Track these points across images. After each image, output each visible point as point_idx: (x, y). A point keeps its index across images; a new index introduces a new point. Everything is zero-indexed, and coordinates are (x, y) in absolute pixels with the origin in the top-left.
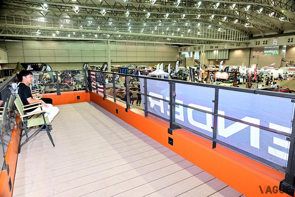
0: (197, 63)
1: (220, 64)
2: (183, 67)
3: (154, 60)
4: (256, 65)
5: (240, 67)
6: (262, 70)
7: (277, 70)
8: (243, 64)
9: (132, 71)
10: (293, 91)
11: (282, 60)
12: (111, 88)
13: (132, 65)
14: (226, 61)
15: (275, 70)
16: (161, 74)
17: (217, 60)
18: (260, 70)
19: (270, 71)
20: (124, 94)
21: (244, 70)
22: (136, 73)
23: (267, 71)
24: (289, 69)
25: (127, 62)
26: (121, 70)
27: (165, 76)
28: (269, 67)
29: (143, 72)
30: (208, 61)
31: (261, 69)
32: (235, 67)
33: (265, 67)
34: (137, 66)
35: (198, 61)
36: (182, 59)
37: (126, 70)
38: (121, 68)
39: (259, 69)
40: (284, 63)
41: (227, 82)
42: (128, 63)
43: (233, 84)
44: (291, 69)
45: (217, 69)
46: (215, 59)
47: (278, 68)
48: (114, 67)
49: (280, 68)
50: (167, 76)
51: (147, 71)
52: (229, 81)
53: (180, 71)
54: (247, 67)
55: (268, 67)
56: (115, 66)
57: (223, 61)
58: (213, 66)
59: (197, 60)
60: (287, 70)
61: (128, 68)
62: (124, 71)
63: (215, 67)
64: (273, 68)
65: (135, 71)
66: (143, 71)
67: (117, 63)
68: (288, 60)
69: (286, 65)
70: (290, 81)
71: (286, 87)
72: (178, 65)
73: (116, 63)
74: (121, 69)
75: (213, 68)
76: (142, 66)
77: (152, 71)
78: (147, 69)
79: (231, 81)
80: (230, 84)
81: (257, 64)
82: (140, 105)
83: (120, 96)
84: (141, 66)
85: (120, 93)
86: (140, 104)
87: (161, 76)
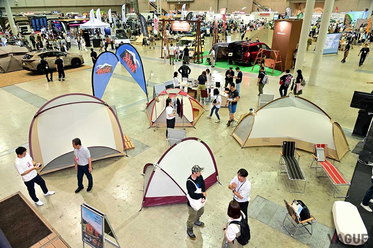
0: (154, 7)
1: (182, 9)
2: (134, 14)
3: (91, 3)
4: (225, 9)
5: (208, 12)
6: (232, 16)
7: (248, 15)
8: (211, 8)
9: (52, 22)
10: (263, 43)
11: (253, 2)
12: (11, 54)
13: (55, 13)
14: (190, 4)
15: (246, 15)
16: (101, 26)
17: (179, 3)
18: (230, 17)
19: (240, 18)
20: (34, 64)
21: (211, 16)
22: (59, 26)
23: (237, 17)
24: (261, 14)
25: (45, 7)
26: (33, 21)
27: (106, 29)
28: (240, 12)
29: (70, 24)
30: (169, 5)
31: (231, 14)
32: (201, 13)
33: (236, 12)
34: (63, 14)
35: (154, 5)
36: (132, 1)
37: (43, 21)
38: (34, 16)
39: (229, 15)
40: (256, 7)
41: (189, 35)
42: (48, 9)
43: (196, 37)
44: (263, 14)
45: (179, 16)
46: (176, 2)
47: (249, 14)
48: (24, 16)
49: (251, 13)
50: (108, 29)
51: (77, 22)
52: (192, 34)
53: (129, 20)
54: (215, 13)
55: (238, 12)
56: (25, 14)
57: (186, 5)
58: (174, 11)
59: (154, 3)
60: (259, 15)
61: (45, 17)
62: (39, 22)
63: (177, 14)
64: (244, 13)
65: (56, 23)
66: (69, 22)
67: (28, 9)
68: (259, 3)
69: (258, 9)
70: (261, 31)
71: (257, 38)
72: (124, 10)
73: (26, 9)
74: (33, 19)
75: (174, 14)
76: (73, 13)
77: (85, 21)
78: (79, 18)
79: (195, 33)
80: (193, 37)
81: (227, 9)
82: (63, 79)
83: (29, 66)
84: (70, 13)
85: (27, 63)
86: (64, 77)
87: (100, 28)
